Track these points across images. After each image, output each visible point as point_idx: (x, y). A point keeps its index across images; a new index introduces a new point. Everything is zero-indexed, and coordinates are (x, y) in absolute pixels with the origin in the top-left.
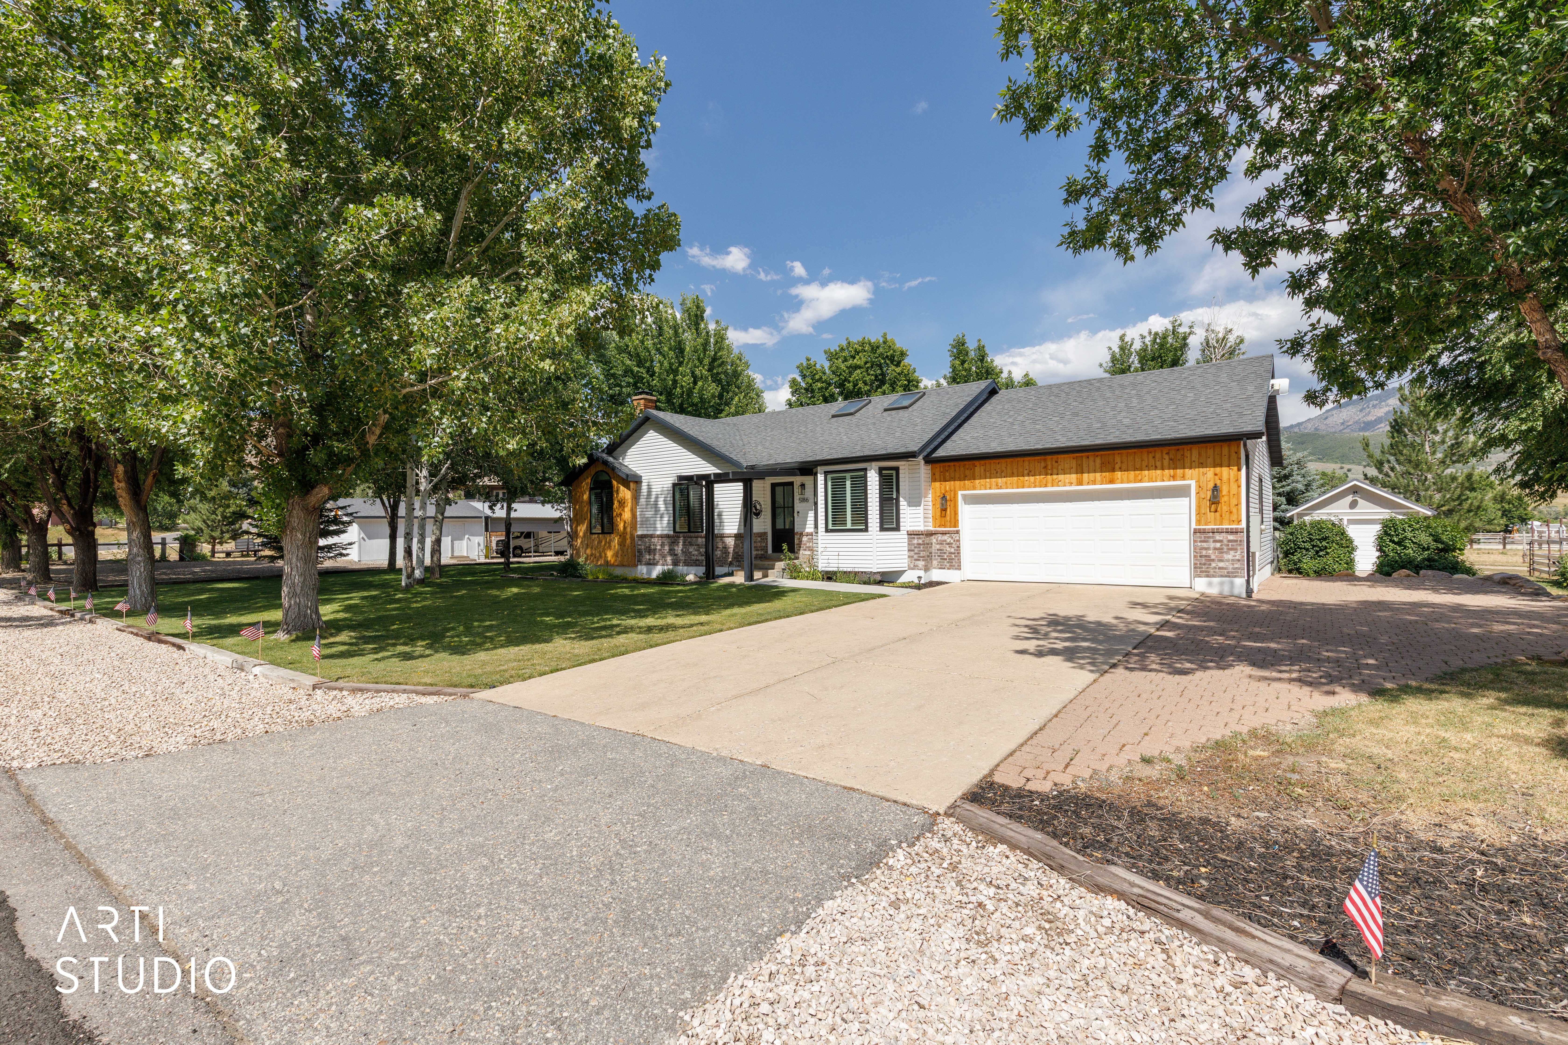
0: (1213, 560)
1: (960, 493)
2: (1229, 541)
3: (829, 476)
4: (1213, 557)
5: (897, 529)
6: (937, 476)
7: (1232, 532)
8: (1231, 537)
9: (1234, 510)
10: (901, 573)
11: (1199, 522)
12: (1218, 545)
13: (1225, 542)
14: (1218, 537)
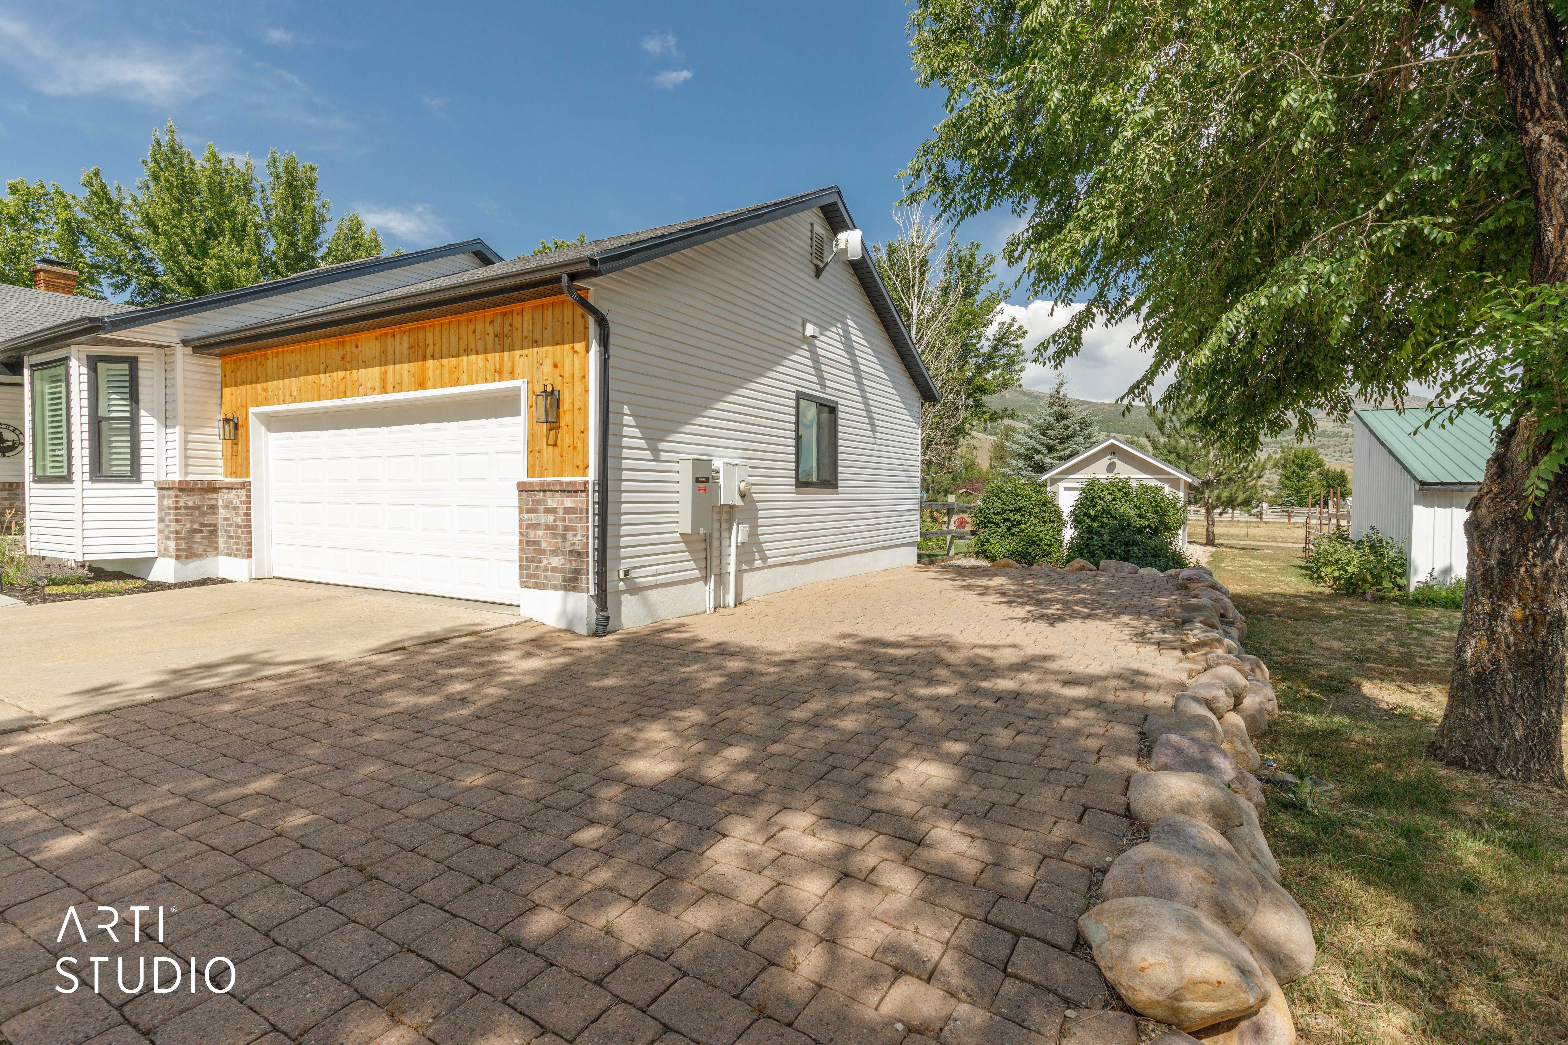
0: (543, 551)
1: (252, 410)
2: (567, 511)
3: (37, 373)
4: (544, 545)
5: (134, 475)
6: (228, 380)
7: (570, 490)
8: (569, 502)
9: (579, 445)
10: (151, 561)
11: (531, 471)
12: (551, 518)
13: (561, 513)
14: (553, 501)
